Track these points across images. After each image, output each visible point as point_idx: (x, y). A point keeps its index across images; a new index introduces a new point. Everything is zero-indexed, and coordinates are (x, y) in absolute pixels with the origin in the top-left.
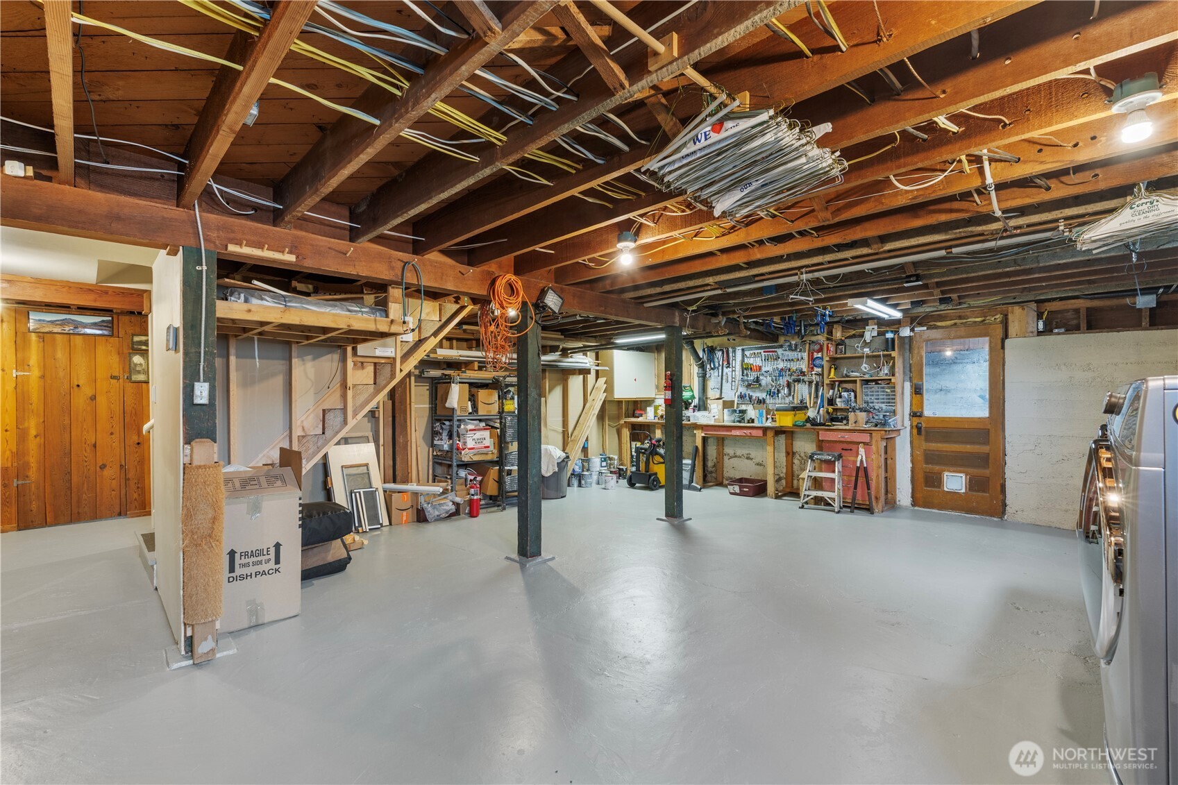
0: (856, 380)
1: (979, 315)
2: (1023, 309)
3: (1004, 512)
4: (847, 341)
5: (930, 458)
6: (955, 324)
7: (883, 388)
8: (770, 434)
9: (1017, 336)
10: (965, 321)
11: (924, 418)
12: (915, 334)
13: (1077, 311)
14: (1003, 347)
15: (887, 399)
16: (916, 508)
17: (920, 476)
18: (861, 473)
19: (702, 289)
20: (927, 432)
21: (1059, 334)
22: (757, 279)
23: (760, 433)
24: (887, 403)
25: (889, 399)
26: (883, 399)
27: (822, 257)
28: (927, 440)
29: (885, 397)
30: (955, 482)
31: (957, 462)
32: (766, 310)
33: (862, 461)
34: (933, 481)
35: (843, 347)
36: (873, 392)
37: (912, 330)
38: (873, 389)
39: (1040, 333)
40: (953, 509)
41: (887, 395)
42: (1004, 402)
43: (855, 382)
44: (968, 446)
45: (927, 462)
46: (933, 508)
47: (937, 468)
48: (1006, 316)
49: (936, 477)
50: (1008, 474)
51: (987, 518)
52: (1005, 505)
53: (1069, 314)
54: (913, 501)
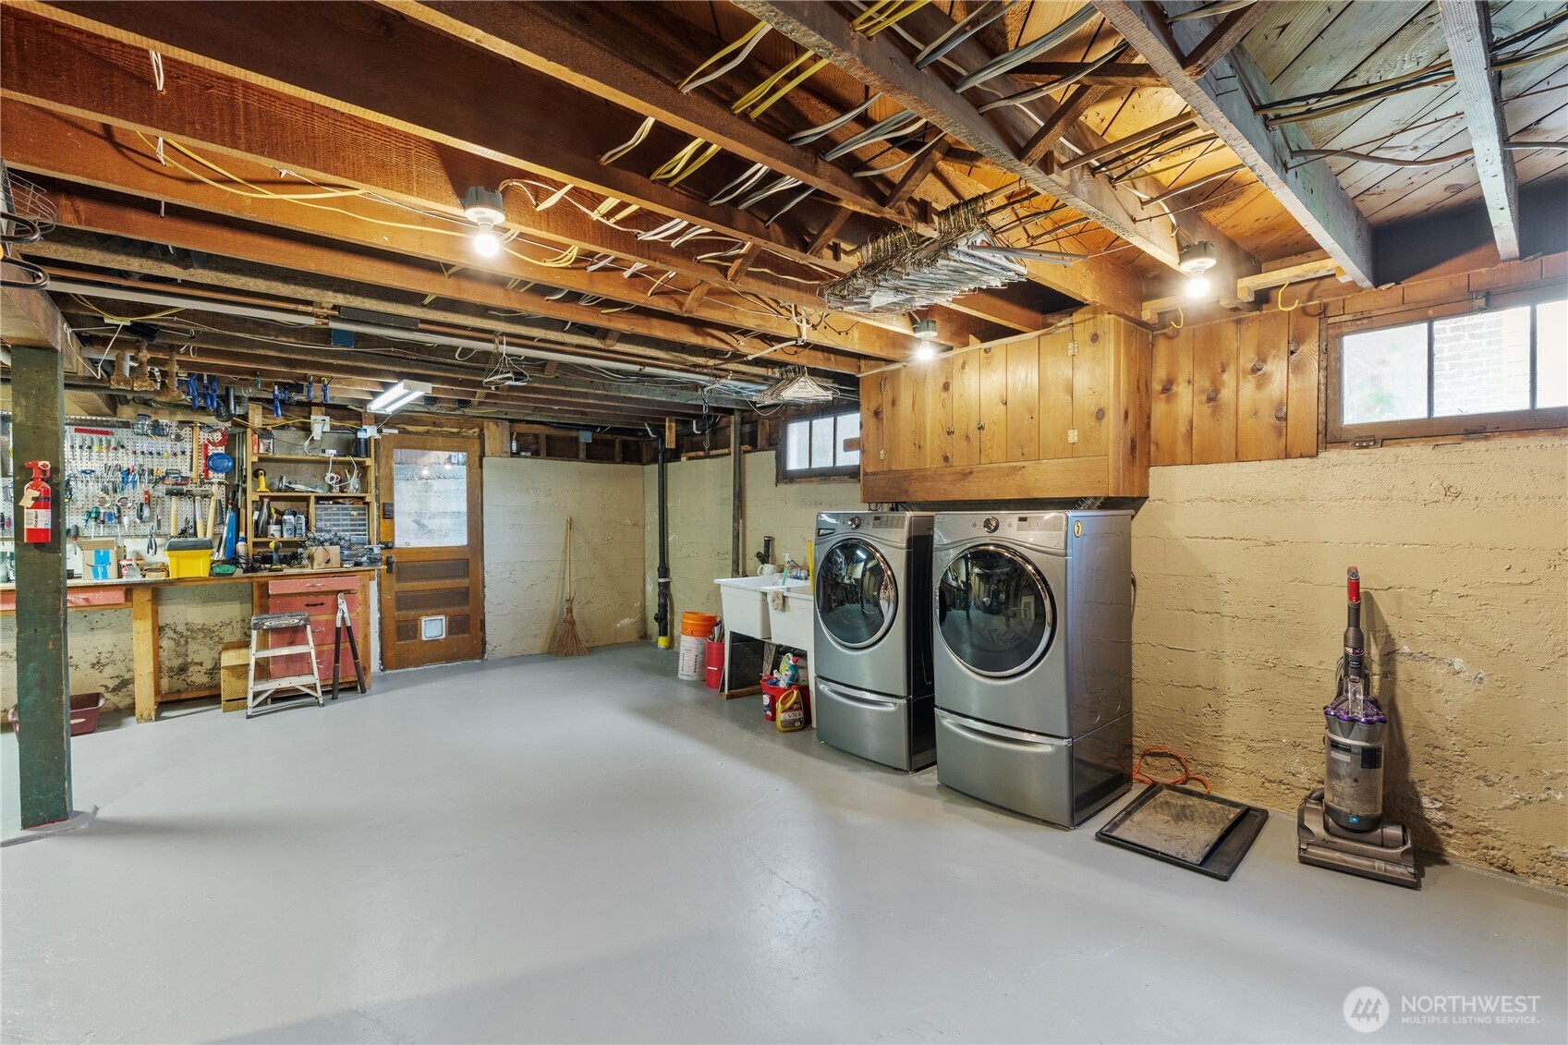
0: (309, 497)
1: (455, 425)
2: (498, 426)
3: (484, 652)
4: (274, 432)
5: (404, 601)
6: (428, 432)
7: (347, 509)
8: (142, 598)
9: (493, 455)
10: (439, 429)
11: (396, 551)
12: (382, 436)
13: (536, 436)
14: (481, 466)
15: (352, 525)
16: (388, 672)
17: (391, 628)
18: (343, 635)
19: (292, 306)
20: (398, 568)
21: (527, 457)
22: (421, 326)
23: (118, 596)
24: (352, 530)
25: (355, 525)
26: (347, 525)
27: (544, 331)
28: (399, 579)
29: (349, 522)
30: (433, 627)
31: (432, 602)
32: (229, 360)
33: (343, 619)
34: (408, 630)
35: (272, 440)
36: (330, 515)
37: (380, 431)
38: (329, 511)
39: (513, 455)
40: (432, 661)
41: (352, 520)
42: (483, 527)
43: (306, 499)
44: (448, 581)
45: (399, 608)
46: (408, 667)
47: (412, 613)
48: (482, 430)
49: (412, 626)
50: (487, 607)
51: (469, 662)
52: (484, 643)
53: (530, 438)
54: (382, 664)
